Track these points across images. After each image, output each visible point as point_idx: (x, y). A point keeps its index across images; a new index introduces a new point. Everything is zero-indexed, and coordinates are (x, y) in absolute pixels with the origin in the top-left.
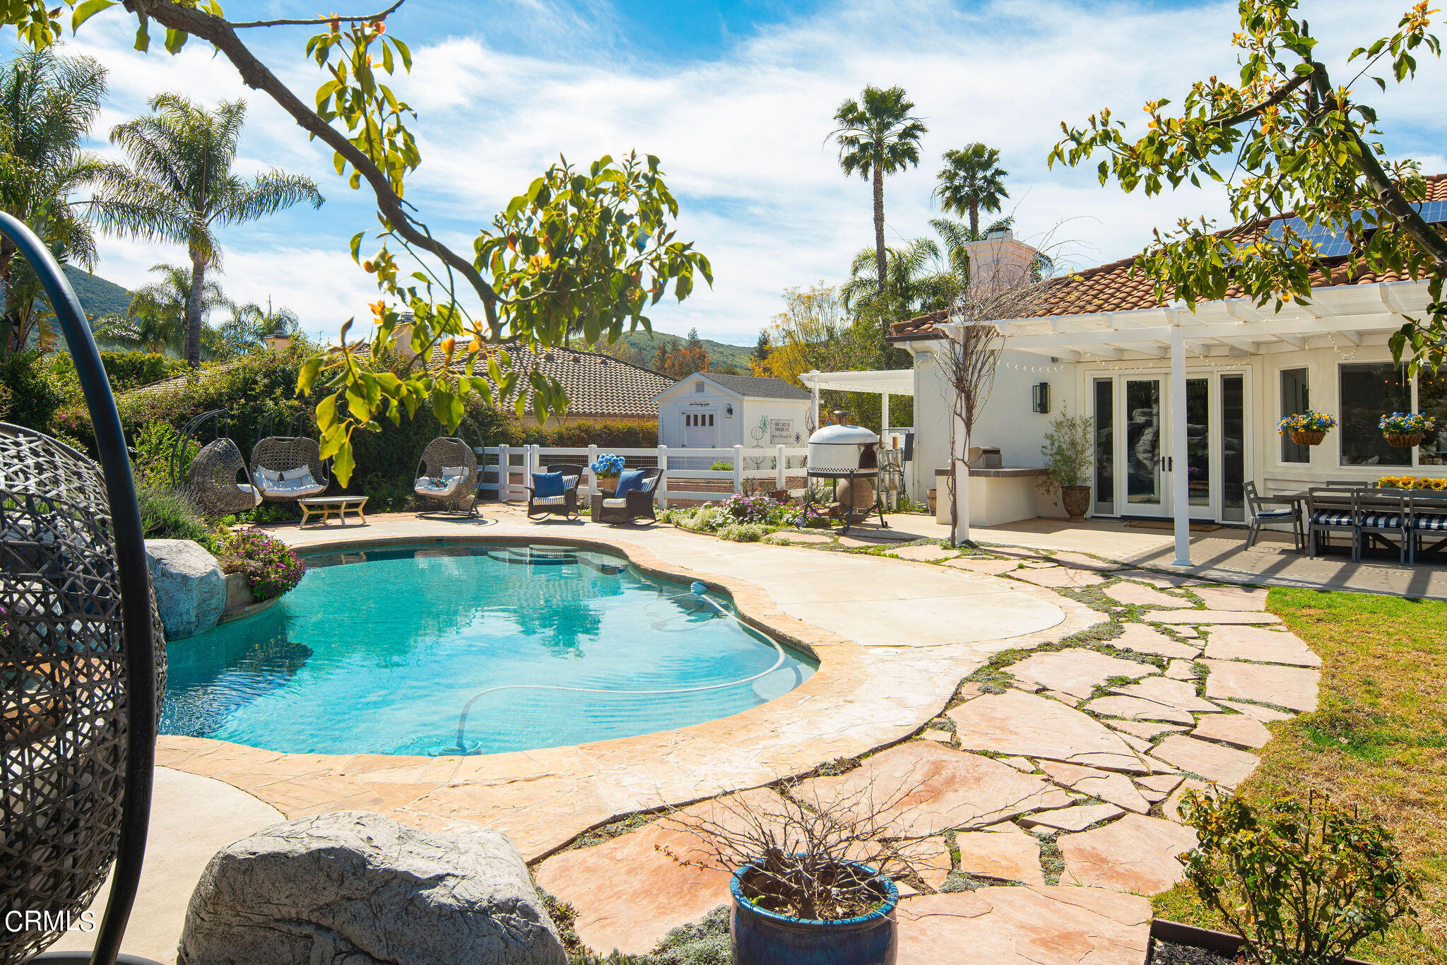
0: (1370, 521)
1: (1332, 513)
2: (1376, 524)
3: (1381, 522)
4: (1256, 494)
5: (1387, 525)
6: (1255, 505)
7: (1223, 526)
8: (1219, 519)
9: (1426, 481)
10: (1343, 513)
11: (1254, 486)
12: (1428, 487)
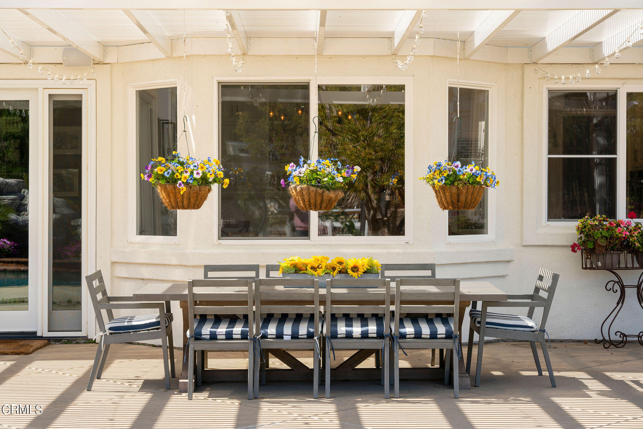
0: (272, 330)
1: (218, 320)
2: (279, 336)
3: (288, 329)
4: (104, 293)
5: (295, 336)
6: (104, 312)
7: (50, 341)
8: (43, 331)
9: (340, 263)
10: (233, 320)
11: (101, 280)
12: (343, 272)
